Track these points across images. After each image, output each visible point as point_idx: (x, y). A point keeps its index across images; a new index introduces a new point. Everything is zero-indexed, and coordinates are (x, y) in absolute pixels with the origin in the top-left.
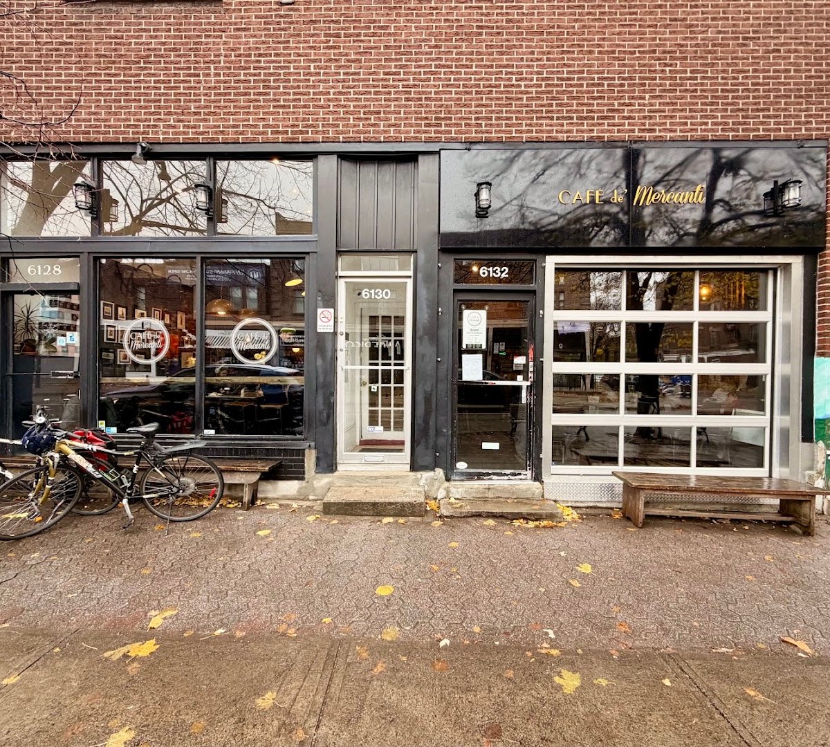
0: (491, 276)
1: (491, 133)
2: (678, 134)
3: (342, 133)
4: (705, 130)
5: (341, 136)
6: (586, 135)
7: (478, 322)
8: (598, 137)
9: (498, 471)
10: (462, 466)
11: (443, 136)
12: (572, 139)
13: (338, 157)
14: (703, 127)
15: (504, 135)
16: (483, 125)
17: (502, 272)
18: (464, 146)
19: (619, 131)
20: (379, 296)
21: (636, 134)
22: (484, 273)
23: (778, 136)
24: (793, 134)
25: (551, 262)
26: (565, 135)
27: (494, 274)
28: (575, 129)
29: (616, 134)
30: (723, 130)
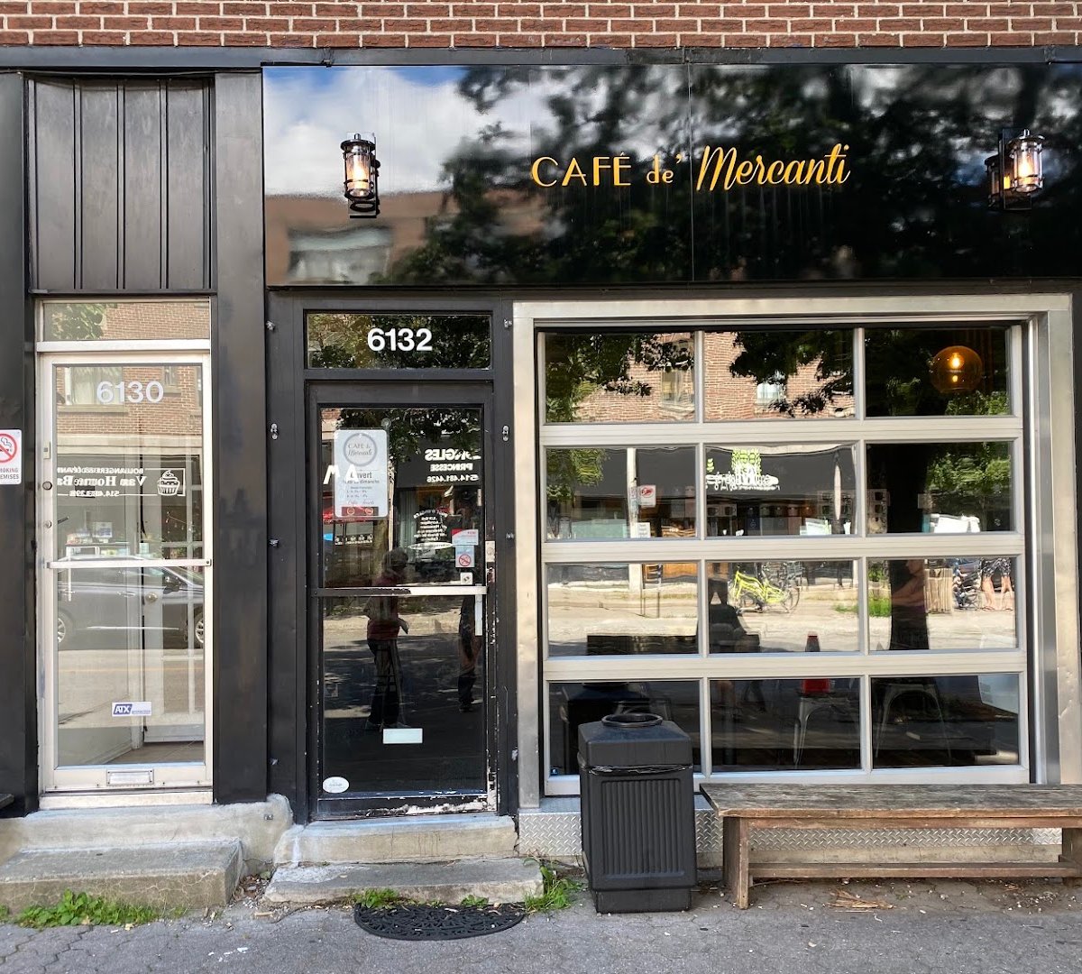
0: (393, 348)
1: (379, 28)
2: (789, 33)
3: (33, 24)
4: (846, 26)
5: (31, 33)
6: (588, 34)
7: (370, 457)
8: (616, 40)
9: (421, 795)
10: (336, 785)
11: (268, 34)
12: (558, 43)
13: (27, 77)
14: (842, 18)
15: (406, 34)
16: (359, 10)
17: (417, 340)
18: (318, 56)
19: (660, 26)
20: (136, 396)
21: (699, 32)
22: (377, 343)
23: (1001, 37)
24: (1032, 33)
25: (526, 315)
26: (543, 34)
27: (401, 346)
28: (564, 20)
29: (654, 33)
30: (884, 25)
